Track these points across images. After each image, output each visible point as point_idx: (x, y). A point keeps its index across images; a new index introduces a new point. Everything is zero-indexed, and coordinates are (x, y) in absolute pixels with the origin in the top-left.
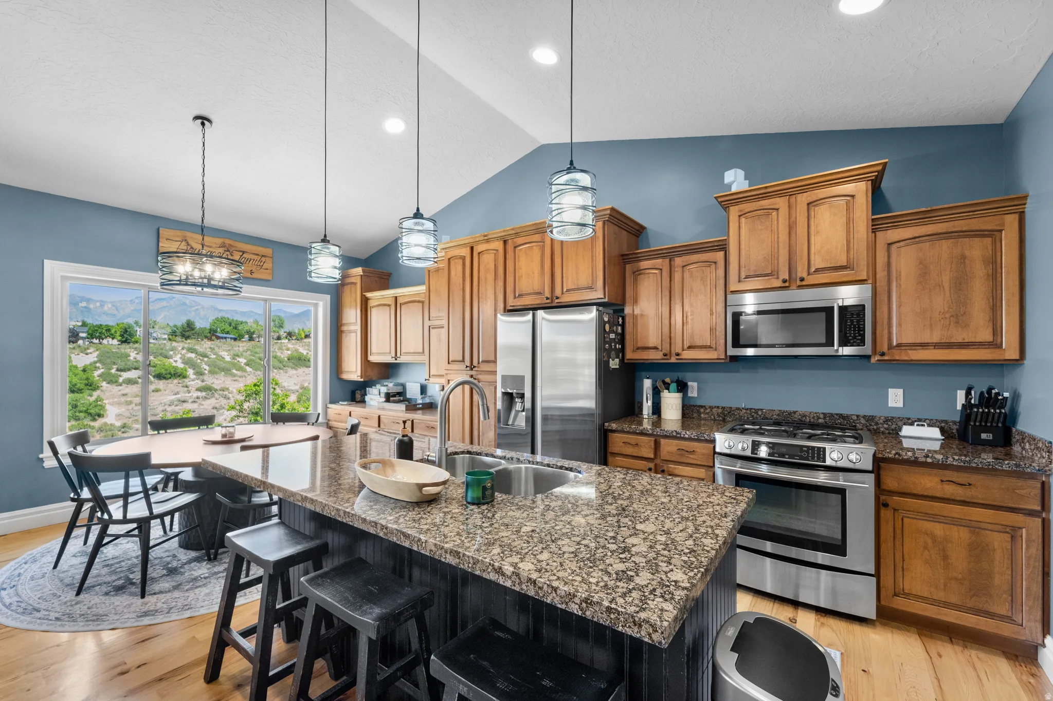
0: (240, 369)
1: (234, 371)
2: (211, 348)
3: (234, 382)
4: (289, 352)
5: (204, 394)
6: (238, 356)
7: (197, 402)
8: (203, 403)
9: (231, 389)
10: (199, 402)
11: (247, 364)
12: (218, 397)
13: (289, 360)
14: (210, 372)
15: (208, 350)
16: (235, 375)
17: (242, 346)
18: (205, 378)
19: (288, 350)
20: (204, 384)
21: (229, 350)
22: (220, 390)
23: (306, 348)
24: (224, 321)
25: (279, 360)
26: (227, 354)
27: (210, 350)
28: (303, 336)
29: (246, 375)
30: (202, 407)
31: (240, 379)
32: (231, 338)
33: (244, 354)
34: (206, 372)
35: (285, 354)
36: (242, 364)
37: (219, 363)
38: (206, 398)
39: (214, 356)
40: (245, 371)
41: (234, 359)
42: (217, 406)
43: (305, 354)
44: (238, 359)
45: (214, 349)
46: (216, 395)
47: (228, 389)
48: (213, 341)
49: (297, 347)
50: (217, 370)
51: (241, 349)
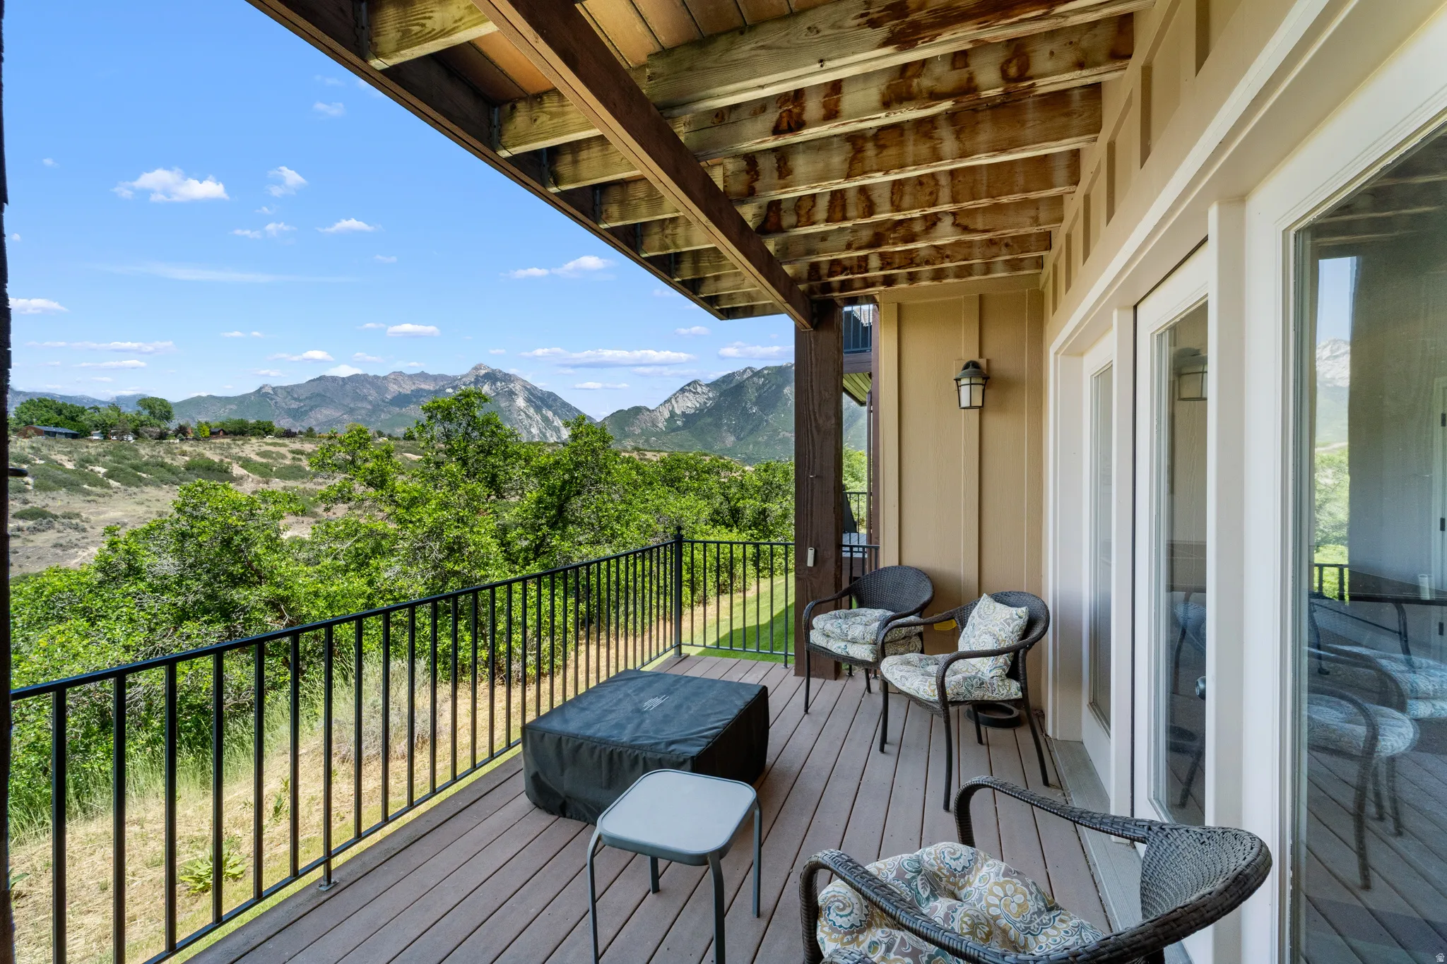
0: (96, 482)
1: (85, 486)
2: (33, 448)
3: (88, 505)
4: (187, 458)
5: (30, 523)
6: (88, 461)
7: (19, 537)
8: (32, 537)
9: (84, 515)
10: (23, 536)
11: (109, 475)
12: (61, 528)
13: (188, 469)
14: (35, 487)
15: (27, 450)
16: (88, 493)
17: (93, 445)
18: (29, 497)
19: (184, 454)
20: (27, 507)
21: (70, 452)
22: (64, 517)
23: (218, 451)
24: (46, 406)
25: (169, 470)
26: (67, 458)
27: (31, 451)
28: (207, 433)
29: (110, 492)
30: (30, 545)
31: (101, 500)
32: (67, 435)
33: (101, 459)
34: (30, 488)
35: (180, 461)
36: (101, 476)
37: (53, 472)
38: (35, 530)
39: (42, 462)
40: (109, 487)
41: (82, 466)
42: (62, 542)
43: (217, 460)
44: (90, 467)
45: (39, 450)
46: (57, 525)
47: (78, 515)
48: (30, 437)
49: (200, 449)
50: (50, 483)
51: (93, 451)
